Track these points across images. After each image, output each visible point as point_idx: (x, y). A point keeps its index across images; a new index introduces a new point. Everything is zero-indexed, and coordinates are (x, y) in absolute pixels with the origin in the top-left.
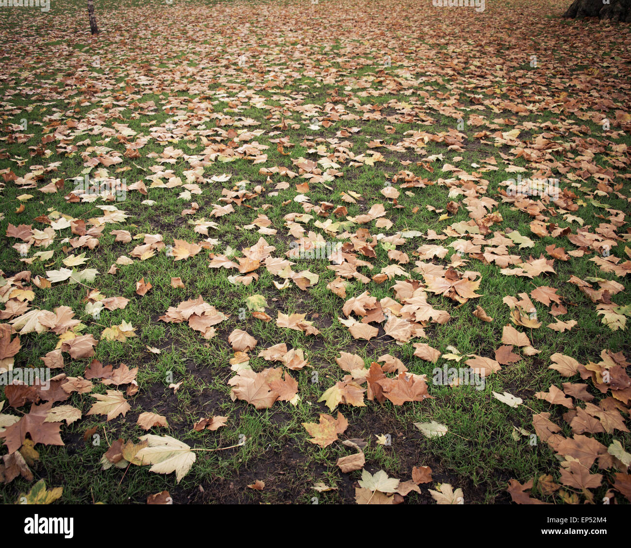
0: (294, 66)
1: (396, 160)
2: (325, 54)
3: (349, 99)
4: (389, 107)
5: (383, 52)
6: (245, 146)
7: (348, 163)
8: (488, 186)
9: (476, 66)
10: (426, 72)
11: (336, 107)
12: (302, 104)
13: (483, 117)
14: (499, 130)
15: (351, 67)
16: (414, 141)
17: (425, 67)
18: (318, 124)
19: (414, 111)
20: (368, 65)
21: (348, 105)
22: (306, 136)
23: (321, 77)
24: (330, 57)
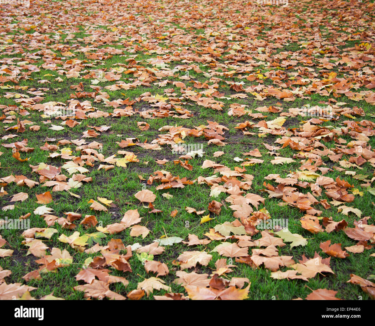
0: (32, 57)
1: (151, 159)
2: (68, 43)
3: (97, 94)
4: (141, 101)
5: (133, 39)
7: (97, 166)
8: (253, 181)
9: (235, 50)
10: (182, 60)
11: (82, 104)
12: (42, 102)
13: (245, 106)
14: (262, 119)
15: (97, 58)
16: (170, 137)
17: (181, 54)
18: (62, 124)
19: (169, 104)
20: (117, 55)
21: (95, 100)
22: (48, 138)
23: (64, 70)
24: (73, 46)
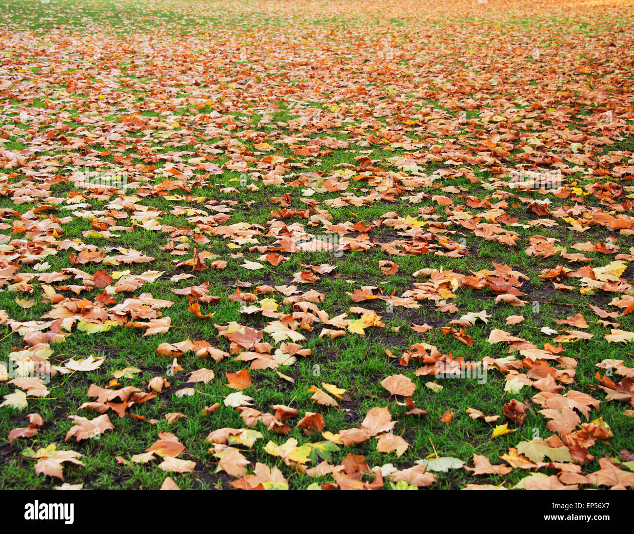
0: (209, 150)
1: (404, 322)
2: (263, 129)
3: (312, 213)
4: (383, 226)
5: (365, 125)
6: (128, 301)
7: (317, 331)
8: (577, 369)
9: (533, 147)
10: (445, 160)
11: (290, 228)
12: (228, 223)
13: (554, 239)
14: (585, 264)
15: (310, 154)
16: (433, 287)
17: (442, 151)
18: (259, 259)
19: (428, 232)
20: (339, 149)
21: (310, 223)
22: (239, 281)
23: (258, 171)
24: (271, 134)
